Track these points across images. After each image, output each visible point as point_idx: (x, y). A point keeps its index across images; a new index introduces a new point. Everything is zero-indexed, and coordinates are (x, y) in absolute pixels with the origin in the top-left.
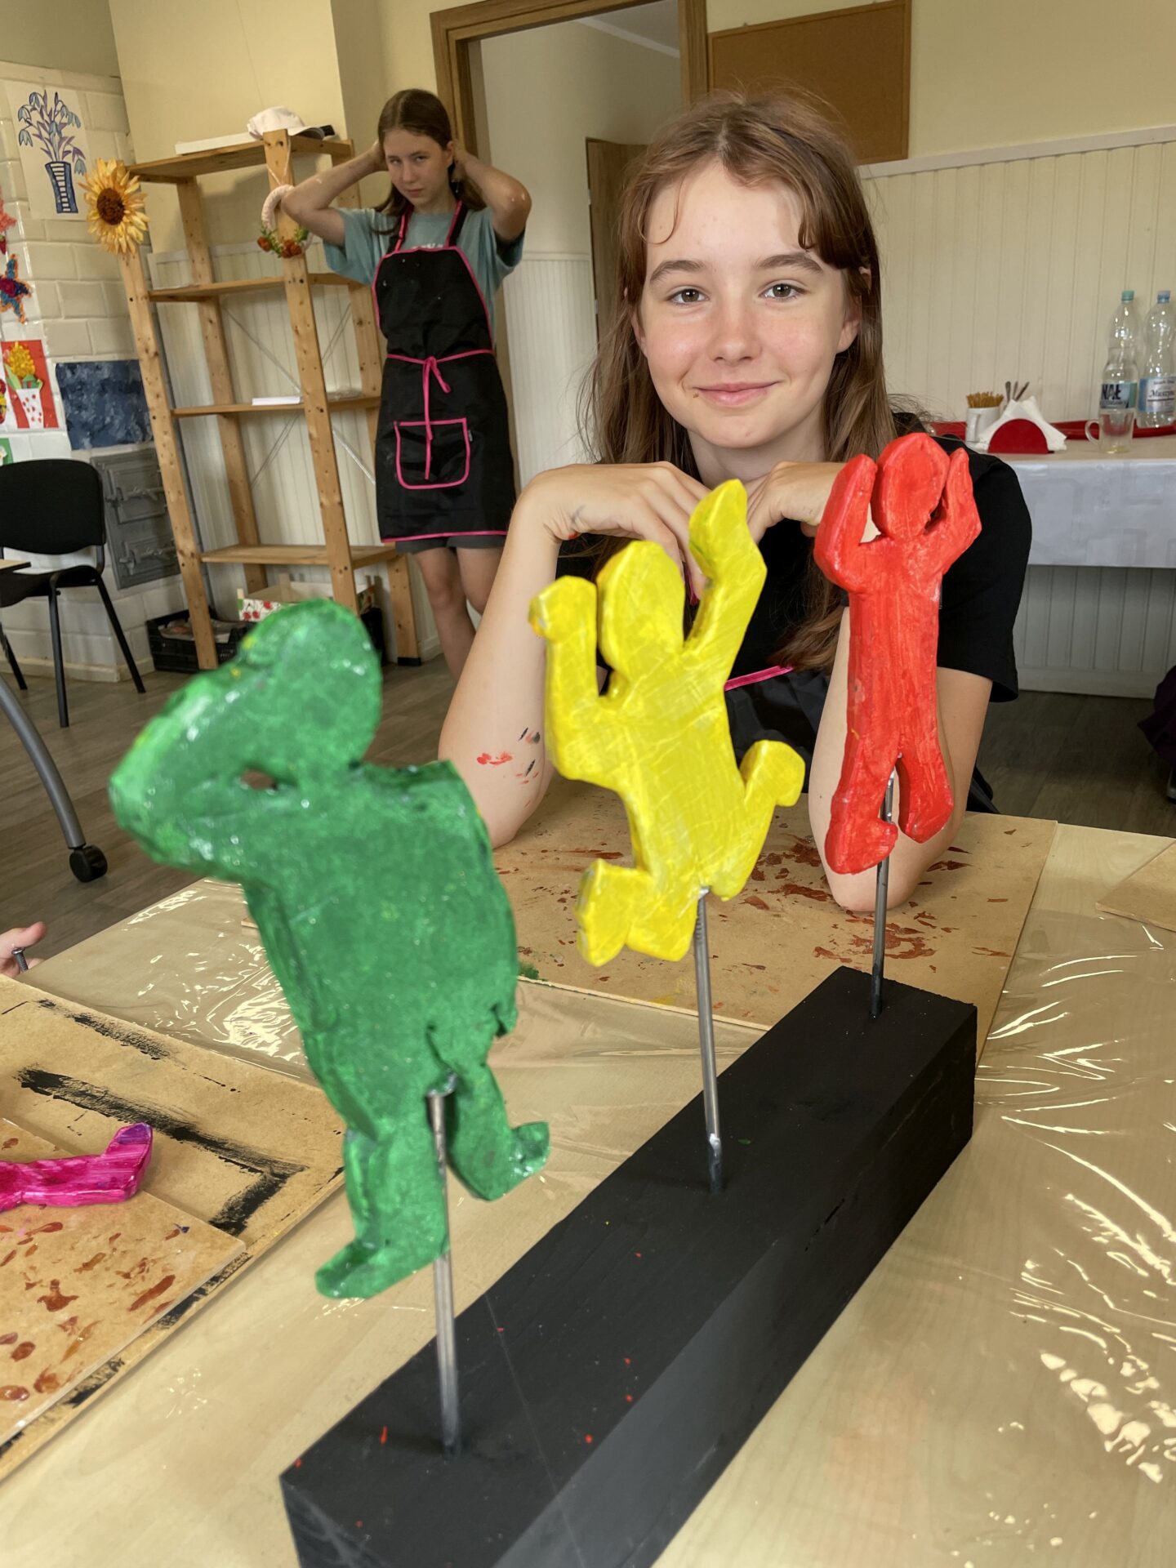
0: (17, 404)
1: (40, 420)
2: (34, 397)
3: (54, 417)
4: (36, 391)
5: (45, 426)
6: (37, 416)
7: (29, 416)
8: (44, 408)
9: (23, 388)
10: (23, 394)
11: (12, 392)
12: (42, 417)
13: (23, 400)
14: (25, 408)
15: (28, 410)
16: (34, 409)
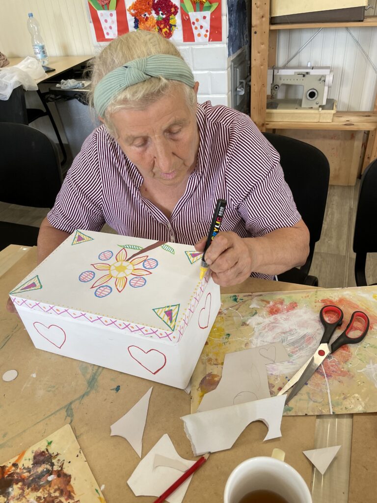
0: (187, 24)
1: (206, 36)
2: (205, 18)
3: (220, 33)
4: (208, 14)
5: (209, 41)
6: (203, 32)
7: (195, 32)
8: (211, 26)
9: (195, 11)
10: (193, 15)
11: (184, 14)
12: (208, 34)
13: (192, 20)
14: (193, 27)
15: (196, 28)
16: (201, 27)
